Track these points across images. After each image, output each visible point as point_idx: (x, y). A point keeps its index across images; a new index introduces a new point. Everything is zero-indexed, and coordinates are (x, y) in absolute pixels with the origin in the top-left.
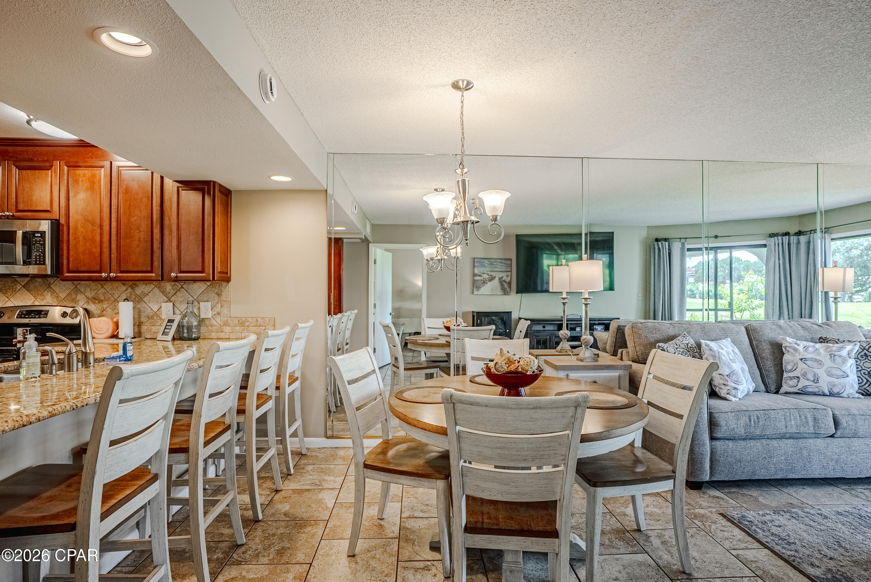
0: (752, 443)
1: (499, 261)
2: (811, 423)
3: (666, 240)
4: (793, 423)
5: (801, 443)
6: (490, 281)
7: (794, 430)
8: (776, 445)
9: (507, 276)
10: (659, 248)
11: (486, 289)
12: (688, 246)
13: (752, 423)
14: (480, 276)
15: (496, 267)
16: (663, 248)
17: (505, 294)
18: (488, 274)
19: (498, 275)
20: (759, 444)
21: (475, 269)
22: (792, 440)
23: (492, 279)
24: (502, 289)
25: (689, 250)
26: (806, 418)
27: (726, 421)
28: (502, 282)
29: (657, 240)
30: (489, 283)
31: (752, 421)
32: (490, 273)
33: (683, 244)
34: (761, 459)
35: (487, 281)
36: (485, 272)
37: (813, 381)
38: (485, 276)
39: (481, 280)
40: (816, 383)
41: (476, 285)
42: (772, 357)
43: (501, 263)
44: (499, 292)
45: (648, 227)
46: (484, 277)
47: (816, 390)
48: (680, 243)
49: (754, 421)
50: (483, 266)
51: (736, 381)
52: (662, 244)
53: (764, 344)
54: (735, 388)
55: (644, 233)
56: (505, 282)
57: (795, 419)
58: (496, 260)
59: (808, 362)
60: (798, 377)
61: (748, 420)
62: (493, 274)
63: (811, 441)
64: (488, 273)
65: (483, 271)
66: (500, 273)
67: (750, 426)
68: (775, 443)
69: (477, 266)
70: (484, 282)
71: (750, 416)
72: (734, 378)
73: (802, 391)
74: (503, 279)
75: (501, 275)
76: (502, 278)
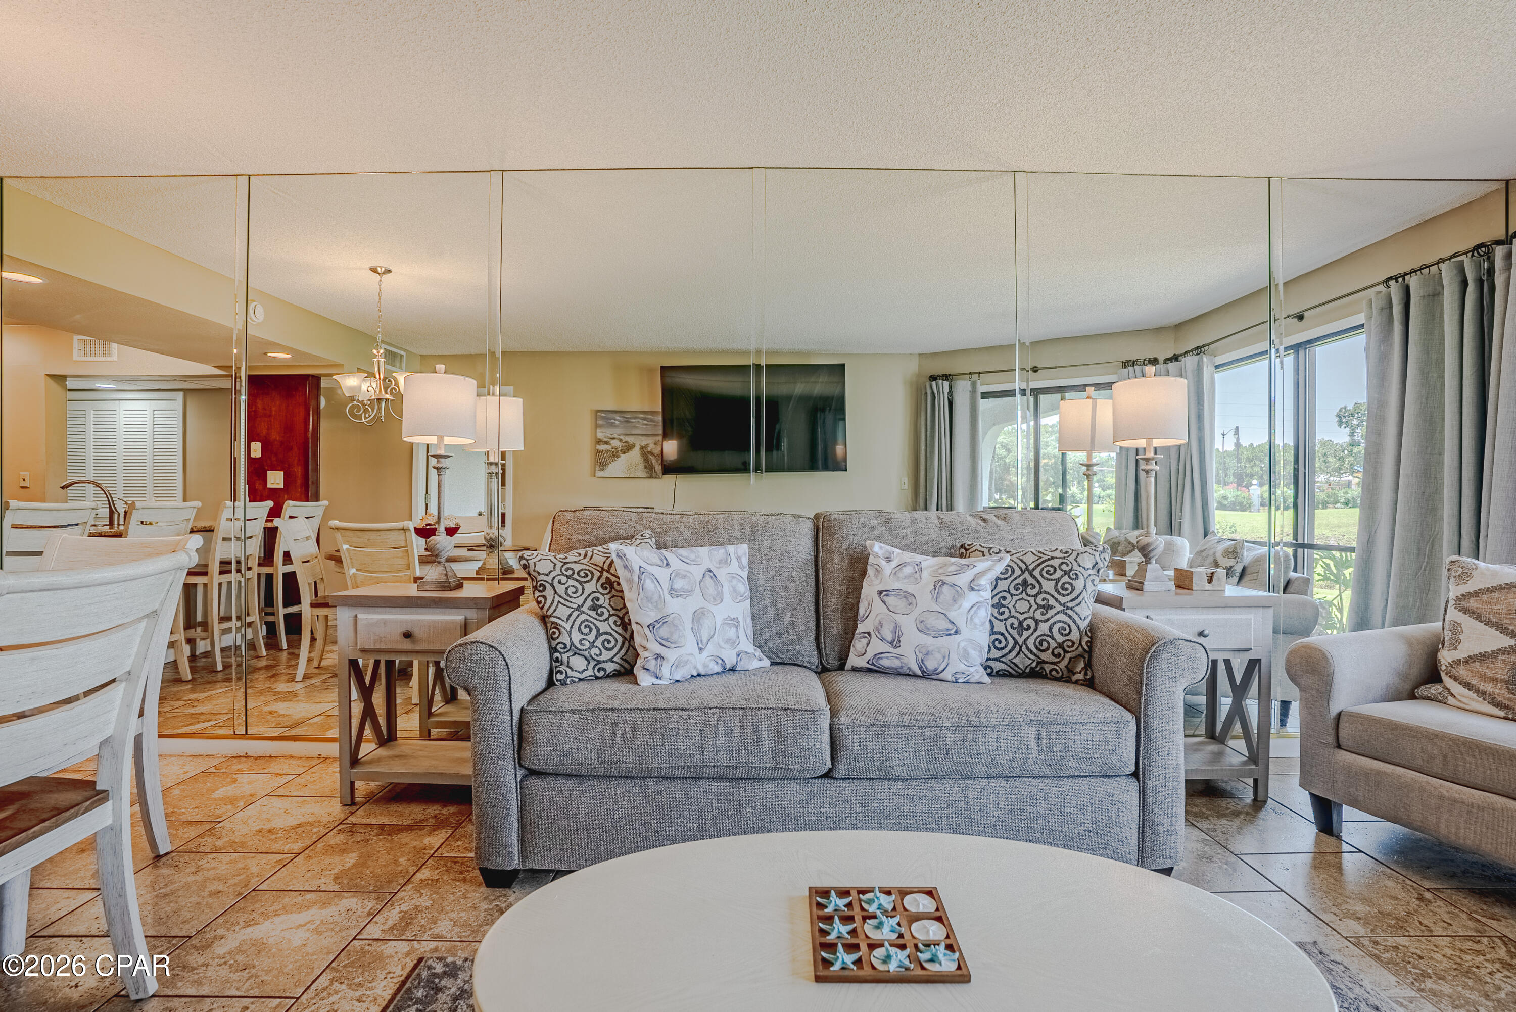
0: (620, 788)
1: (642, 416)
2: (766, 745)
3: (946, 377)
4: (720, 742)
5: (745, 791)
6: (624, 453)
7: (723, 759)
8: (679, 794)
9: (655, 444)
10: (933, 393)
11: (617, 467)
12: (982, 389)
13: (618, 739)
14: (606, 443)
15: (635, 427)
16: (939, 392)
17: (651, 477)
18: (621, 440)
19: (640, 442)
20: (636, 790)
21: (598, 430)
22: (723, 783)
23: (628, 448)
24: (646, 467)
25: (985, 395)
26: (756, 730)
27: (551, 731)
28: (645, 454)
29: (933, 378)
30: (622, 455)
31: (619, 734)
32: (625, 439)
33: (974, 384)
34: (638, 825)
35: (620, 453)
36: (616, 436)
37: (892, 643)
38: (616, 443)
39: (609, 451)
40: (895, 647)
41: (601, 461)
42: (845, 587)
43: (644, 419)
44: (641, 472)
45: (920, 355)
46: (613, 445)
47: (896, 663)
48: (969, 383)
49: (624, 734)
50: (612, 425)
51: (667, 640)
52: (937, 385)
53: (837, 559)
54: (659, 657)
55: (913, 367)
56: (652, 454)
57: (729, 732)
58: (635, 415)
59: (890, 600)
60: (869, 634)
61: (608, 733)
62: (631, 440)
63: (770, 786)
64: (621, 437)
65: (614, 434)
66: (643, 438)
67: (613, 746)
68: (677, 789)
69: (601, 426)
70: (614, 455)
71: (614, 724)
72: (664, 632)
73: (874, 665)
74: (649, 449)
75: (644, 441)
76: (647, 446)
